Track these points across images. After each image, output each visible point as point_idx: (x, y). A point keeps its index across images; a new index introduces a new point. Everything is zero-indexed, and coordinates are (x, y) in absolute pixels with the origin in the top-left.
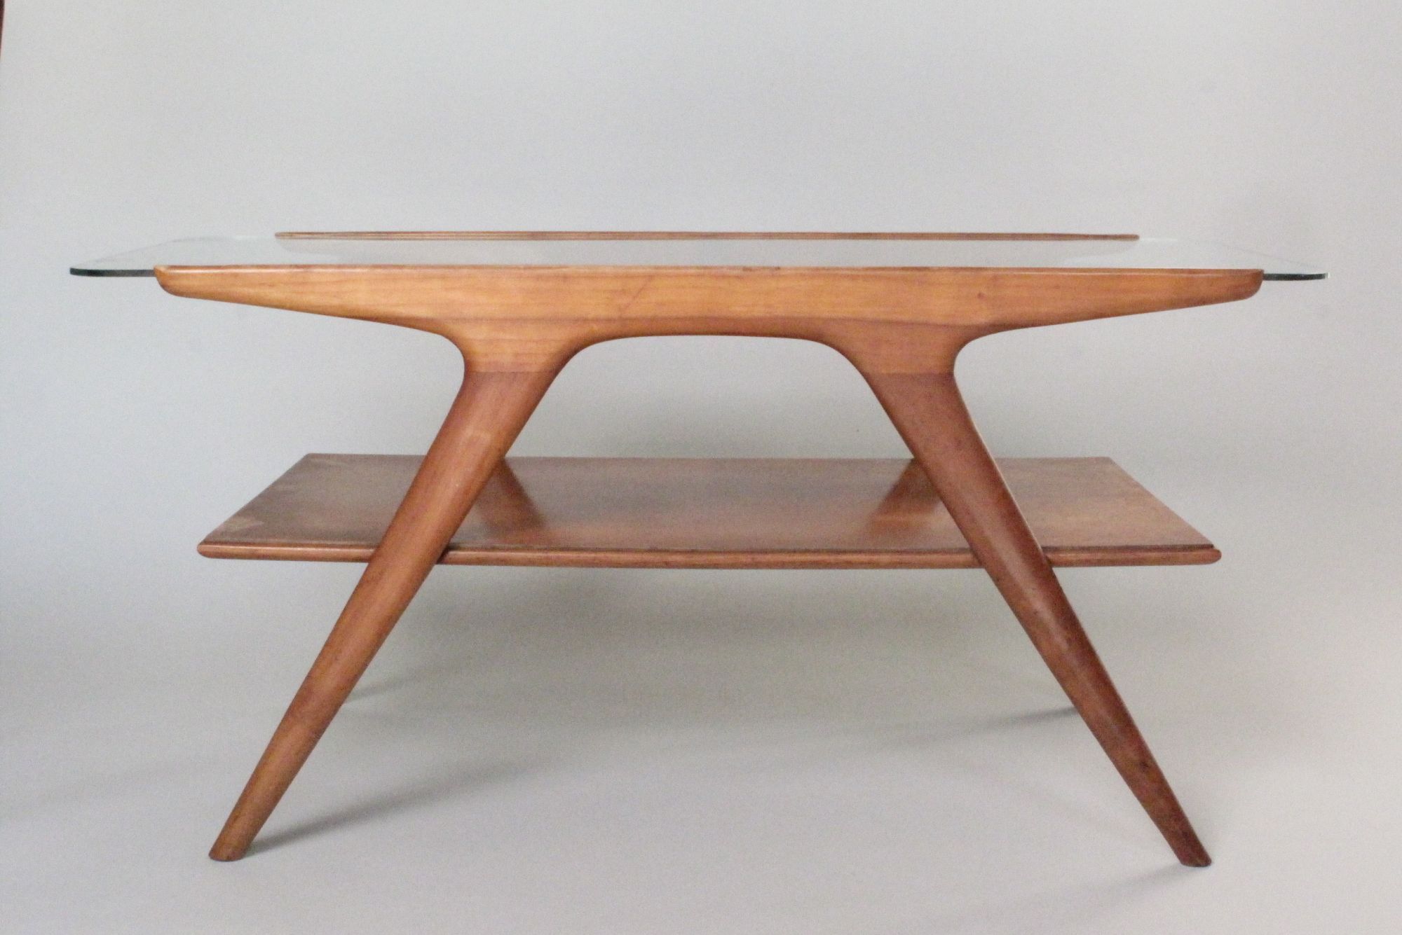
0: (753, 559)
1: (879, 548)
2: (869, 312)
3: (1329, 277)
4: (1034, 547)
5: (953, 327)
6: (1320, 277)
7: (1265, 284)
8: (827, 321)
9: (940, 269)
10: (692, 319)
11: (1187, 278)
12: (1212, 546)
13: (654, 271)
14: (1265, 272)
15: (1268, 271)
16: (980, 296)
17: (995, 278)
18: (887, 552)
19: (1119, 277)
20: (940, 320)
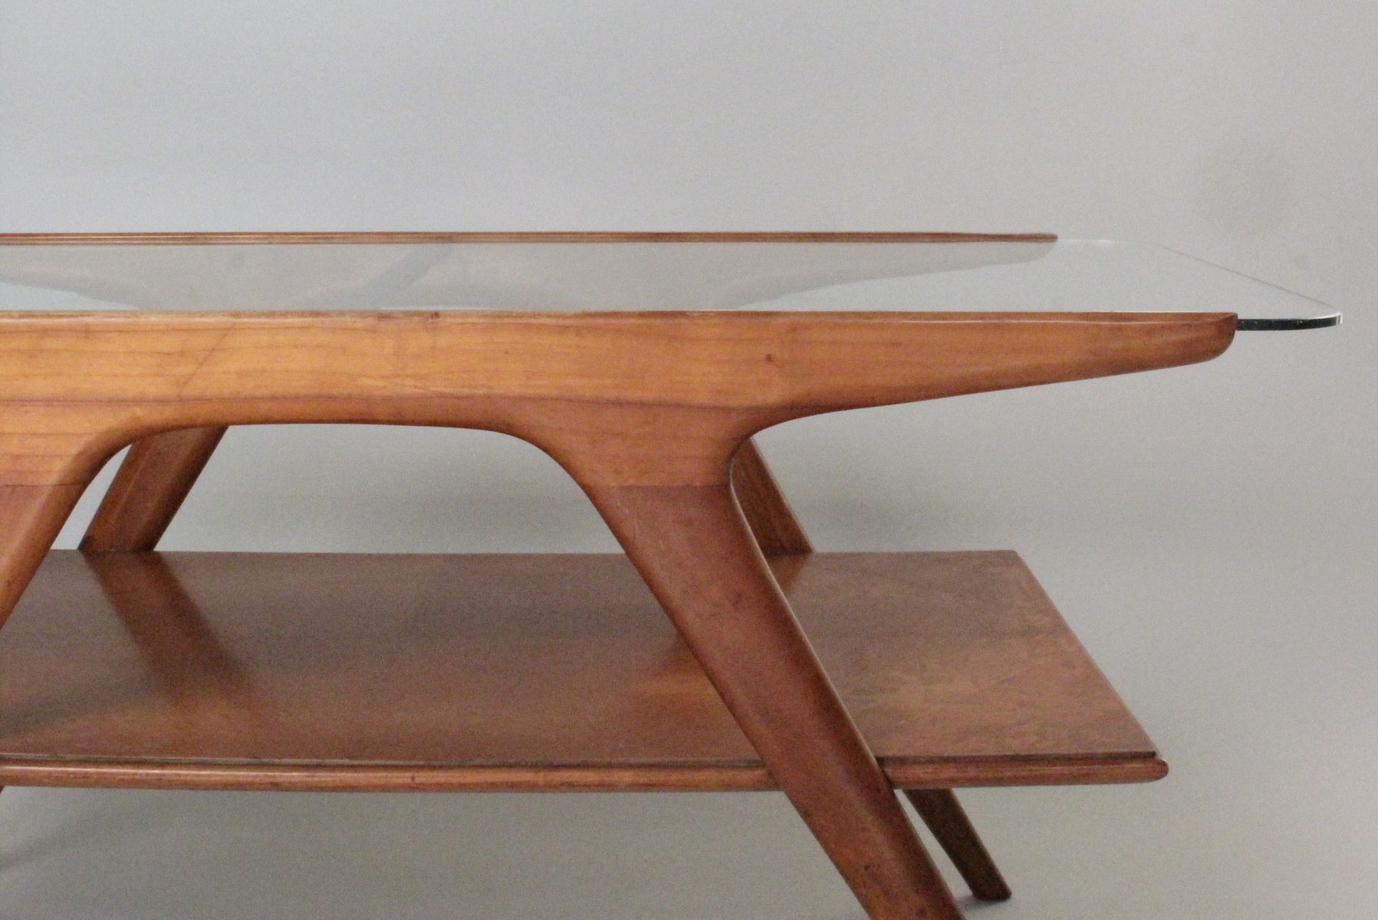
0: (413, 778)
1: (615, 761)
2: (585, 387)
3: (1341, 322)
4: (864, 758)
5: (726, 411)
6: (1328, 322)
7: (1240, 335)
8: (520, 400)
9: (704, 315)
10: (296, 398)
11: (1112, 328)
12: (1153, 755)
13: (229, 320)
14: (1241, 316)
15: (1242, 316)
16: (769, 358)
17: (794, 329)
18: (630, 767)
19: (997, 327)
20: (703, 398)
